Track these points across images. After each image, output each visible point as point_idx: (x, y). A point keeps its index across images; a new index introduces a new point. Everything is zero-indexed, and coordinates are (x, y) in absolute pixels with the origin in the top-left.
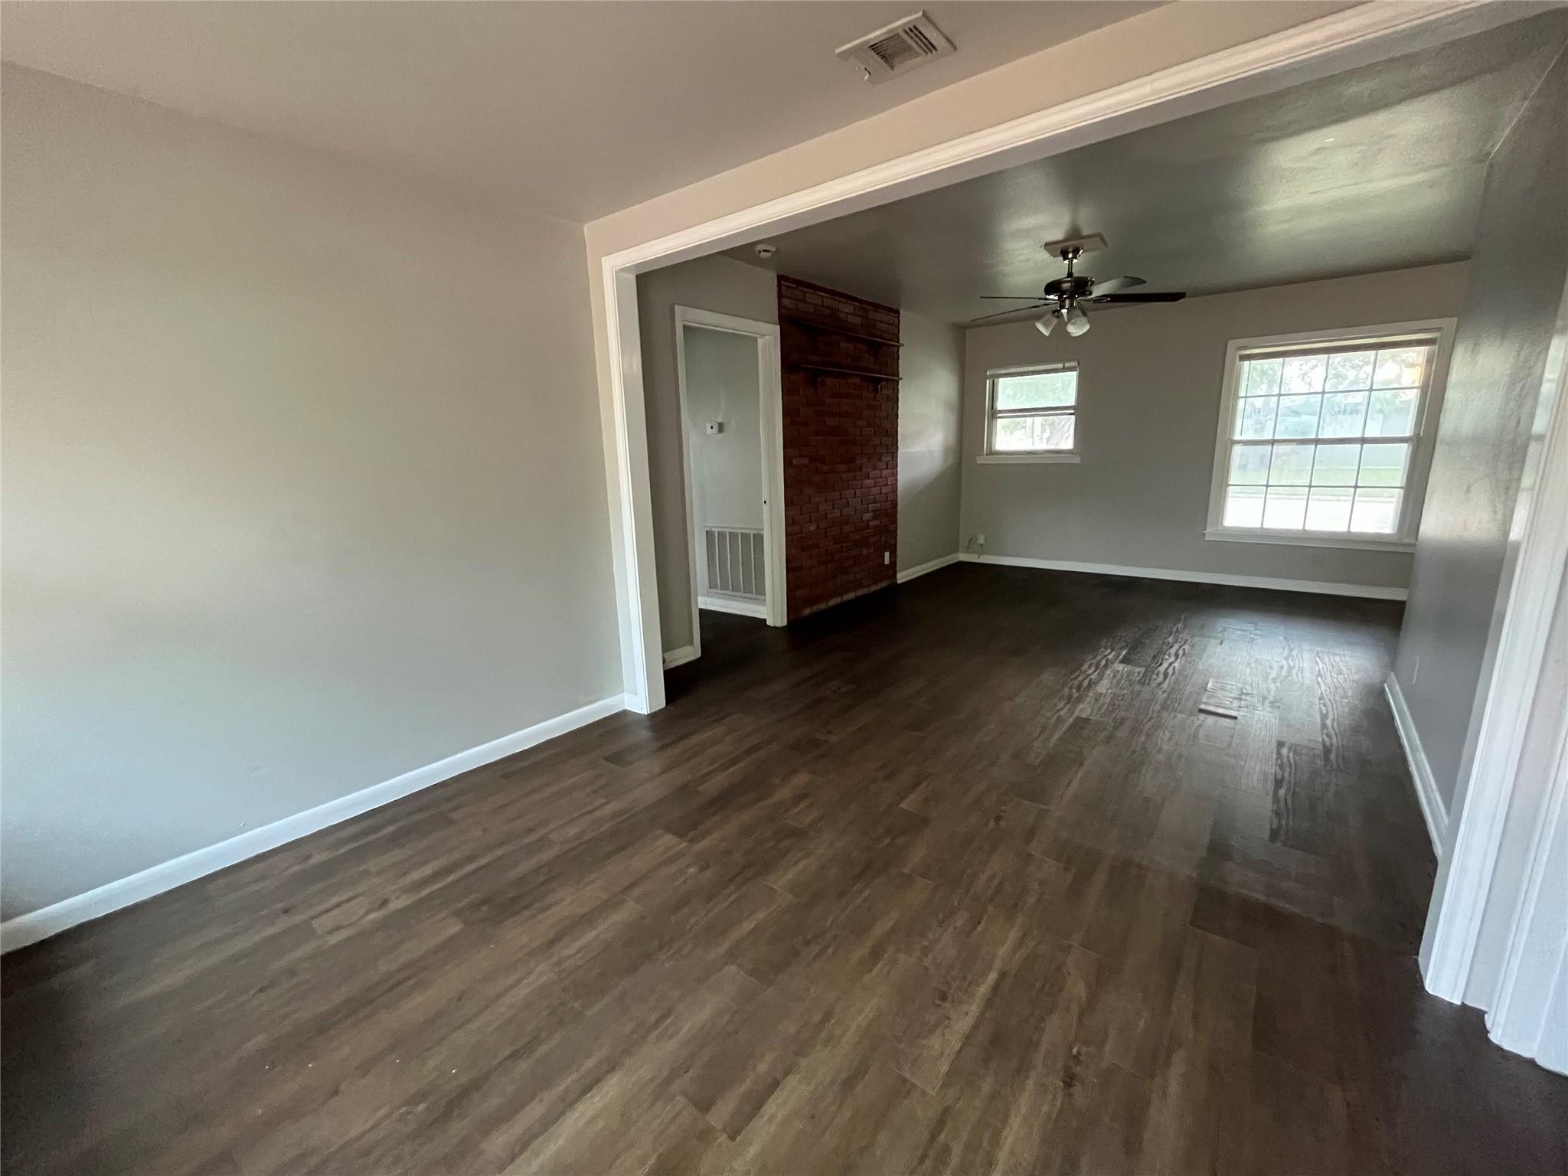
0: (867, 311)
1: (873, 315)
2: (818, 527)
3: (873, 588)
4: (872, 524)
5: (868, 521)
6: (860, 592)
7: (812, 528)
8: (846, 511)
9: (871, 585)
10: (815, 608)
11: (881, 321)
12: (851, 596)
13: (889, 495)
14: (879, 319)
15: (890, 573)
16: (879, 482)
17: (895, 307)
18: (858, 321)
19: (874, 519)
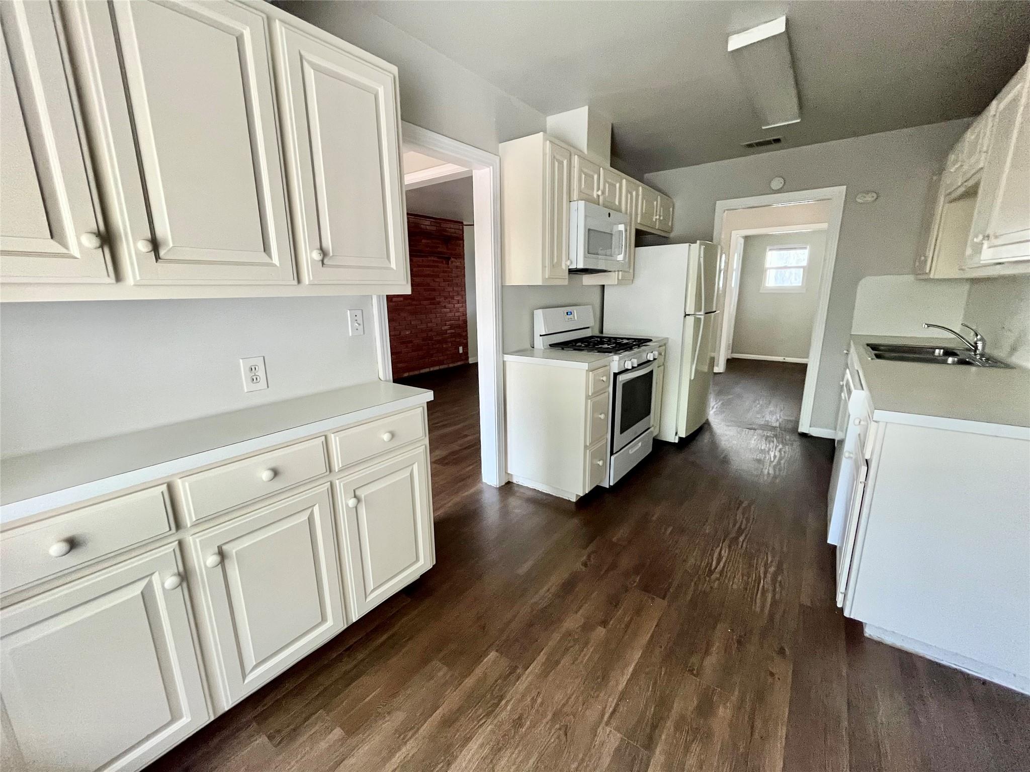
0: (440, 223)
1: (444, 225)
2: (411, 332)
3: (451, 365)
4: (449, 331)
5: (447, 330)
6: (442, 367)
7: (407, 333)
8: (430, 325)
9: (450, 363)
10: (411, 373)
11: (450, 228)
12: (437, 368)
13: (460, 317)
14: (449, 227)
15: (463, 358)
16: (453, 310)
17: (461, 221)
18: (434, 228)
19: (450, 329)
